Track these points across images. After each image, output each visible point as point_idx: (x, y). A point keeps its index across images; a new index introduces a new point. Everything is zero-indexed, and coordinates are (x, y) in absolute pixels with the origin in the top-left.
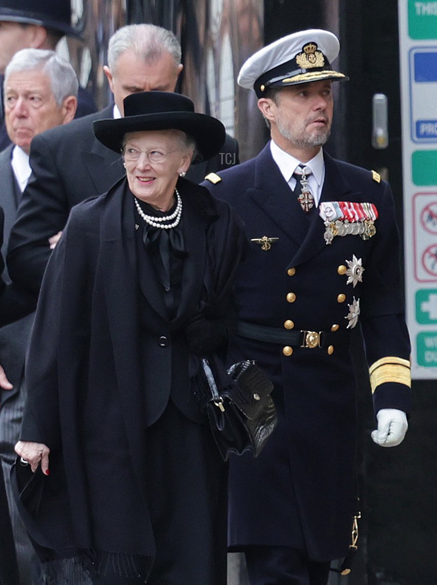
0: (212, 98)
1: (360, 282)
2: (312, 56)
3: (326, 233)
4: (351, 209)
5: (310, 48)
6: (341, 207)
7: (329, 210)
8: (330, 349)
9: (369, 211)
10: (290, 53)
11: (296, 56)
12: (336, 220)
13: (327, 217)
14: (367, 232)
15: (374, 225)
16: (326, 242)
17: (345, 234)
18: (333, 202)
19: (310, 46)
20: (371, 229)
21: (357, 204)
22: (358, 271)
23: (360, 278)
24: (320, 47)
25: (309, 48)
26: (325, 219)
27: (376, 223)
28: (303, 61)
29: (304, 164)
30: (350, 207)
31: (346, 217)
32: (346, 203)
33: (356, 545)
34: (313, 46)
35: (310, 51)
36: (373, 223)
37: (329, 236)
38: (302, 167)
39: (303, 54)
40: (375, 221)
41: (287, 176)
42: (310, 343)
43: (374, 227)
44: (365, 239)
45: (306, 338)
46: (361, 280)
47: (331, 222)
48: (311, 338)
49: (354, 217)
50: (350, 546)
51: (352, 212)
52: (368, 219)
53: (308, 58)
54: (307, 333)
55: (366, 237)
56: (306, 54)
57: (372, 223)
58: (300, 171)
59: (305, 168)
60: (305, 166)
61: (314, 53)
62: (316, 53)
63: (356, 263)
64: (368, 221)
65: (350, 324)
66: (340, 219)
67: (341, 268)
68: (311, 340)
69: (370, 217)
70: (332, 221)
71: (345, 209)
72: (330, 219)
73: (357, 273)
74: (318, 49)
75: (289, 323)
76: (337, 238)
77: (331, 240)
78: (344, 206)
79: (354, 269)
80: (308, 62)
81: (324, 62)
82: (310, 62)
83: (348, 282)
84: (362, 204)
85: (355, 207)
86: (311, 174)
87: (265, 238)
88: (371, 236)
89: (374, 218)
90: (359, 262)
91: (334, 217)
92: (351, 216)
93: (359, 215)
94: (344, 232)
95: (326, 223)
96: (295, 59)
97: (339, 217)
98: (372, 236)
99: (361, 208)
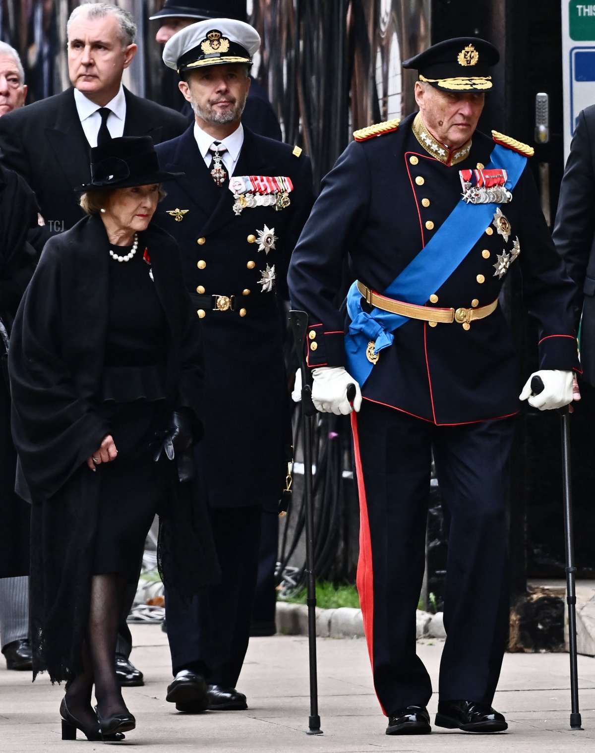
0: (380, 95)
1: (273, 249)
2: (216, 43)
3: (235, 205)
4: (263, 182)
5: (215, 36)
6: (252, 180)
7: (238, 184)
8: (242, 312)
9: (285, 184)
10: (196, 40)
11: (201, 43)
12: (246, 193)
13: (237, 191)
14: (280, 203)
15: (288, 197)
16: (235, 213)
17: (255, 206)
18: (244, 177)
19: (214, 34)
20: (285, 200)
21: (271, 178)
22: (269, 240)
23: (272, 245)
24: (225, 34)
25: (212, 36)
26: (234, 192)
27: (291, 195)
28: (206, 48)
29: (219, 141)
30: (262, 180)
31: (257, 190)
32: (258, 177)
33: (290, 489)
34: (217, 33)
35: (213, 38)
36: (287, 195)
37: (238, 208)
38: (217, 144)
39: (207, 41)
40: (289, 193)
41: (203, 151)
42: (221, 307)
43: (288, 198)
44: (277, 210)
45: (217, 302)
46: (273, 247)
47: (240, 194)
48: (222, 302)
49: (266, 189)
50: (284, 490)
51: (265, 185)
52: (282, 191)
53: (211, 44)
54: (218, 297)
55: (278, 207)
56: (211, 41)
57: (285, 195)
58: (215, 148)
59: (219, 145)
60: (220, 143)
61: (218, 40)
62: (221, 40)
63: (267, 232)
64: (281, 193)
65: (264, 287)
66: (250, 192)
67: (251, 238)
68: (221, 304)
69: (284, 190)
70: (242, 193)
71: (256, 183)
72: (239, 192)
73: (267, 242)
74: (223, 36)
75: (201, 289)
76: (246, 210)
77: (240, 211)
78: (256, 179)
79: (265, 239)
80: (211, 48)
81: (228, 48)
82: (213, 48)
83: (259, 250)
84: (275, 177)
85: (268, 181)
86: (226, 151)
87: (177, 210)
88: (284, 207)
89: (289, 190)
90: (272, 231)
91: (243, 190)
92: (263, 189)
93: (271, 187)
94: (254, 205)
95: (236, 196)
96: (200, 46)
97: (249, 190)
98: (286, 207)
99: (275, 181)
